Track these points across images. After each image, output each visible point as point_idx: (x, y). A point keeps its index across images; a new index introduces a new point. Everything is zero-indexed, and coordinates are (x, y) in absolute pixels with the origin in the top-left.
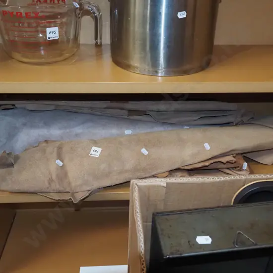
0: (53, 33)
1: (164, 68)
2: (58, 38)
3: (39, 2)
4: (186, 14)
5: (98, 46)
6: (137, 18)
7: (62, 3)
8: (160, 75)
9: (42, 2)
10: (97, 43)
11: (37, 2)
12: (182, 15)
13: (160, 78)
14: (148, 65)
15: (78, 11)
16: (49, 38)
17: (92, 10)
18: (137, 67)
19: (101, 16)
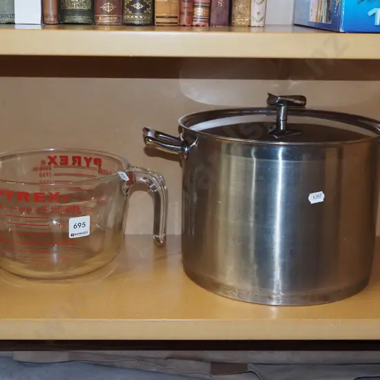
0: (79, 226)
1: (284, 291)
2: (88, 234)
3: (52, 165)
4: (323, 196)
5: (160, 246)
6: (232, 202)
7: (95, 166)
8: (274, 303)
9: (59, 164)
10: (158, 240)
11: (50, 164)
12: (316, 198)
13: (273, 309)
14: (254, 284)
15: (126, 187)
16: (72, 235)
17: (151, 182)
18: (232, 288)
19: (166, 192)
